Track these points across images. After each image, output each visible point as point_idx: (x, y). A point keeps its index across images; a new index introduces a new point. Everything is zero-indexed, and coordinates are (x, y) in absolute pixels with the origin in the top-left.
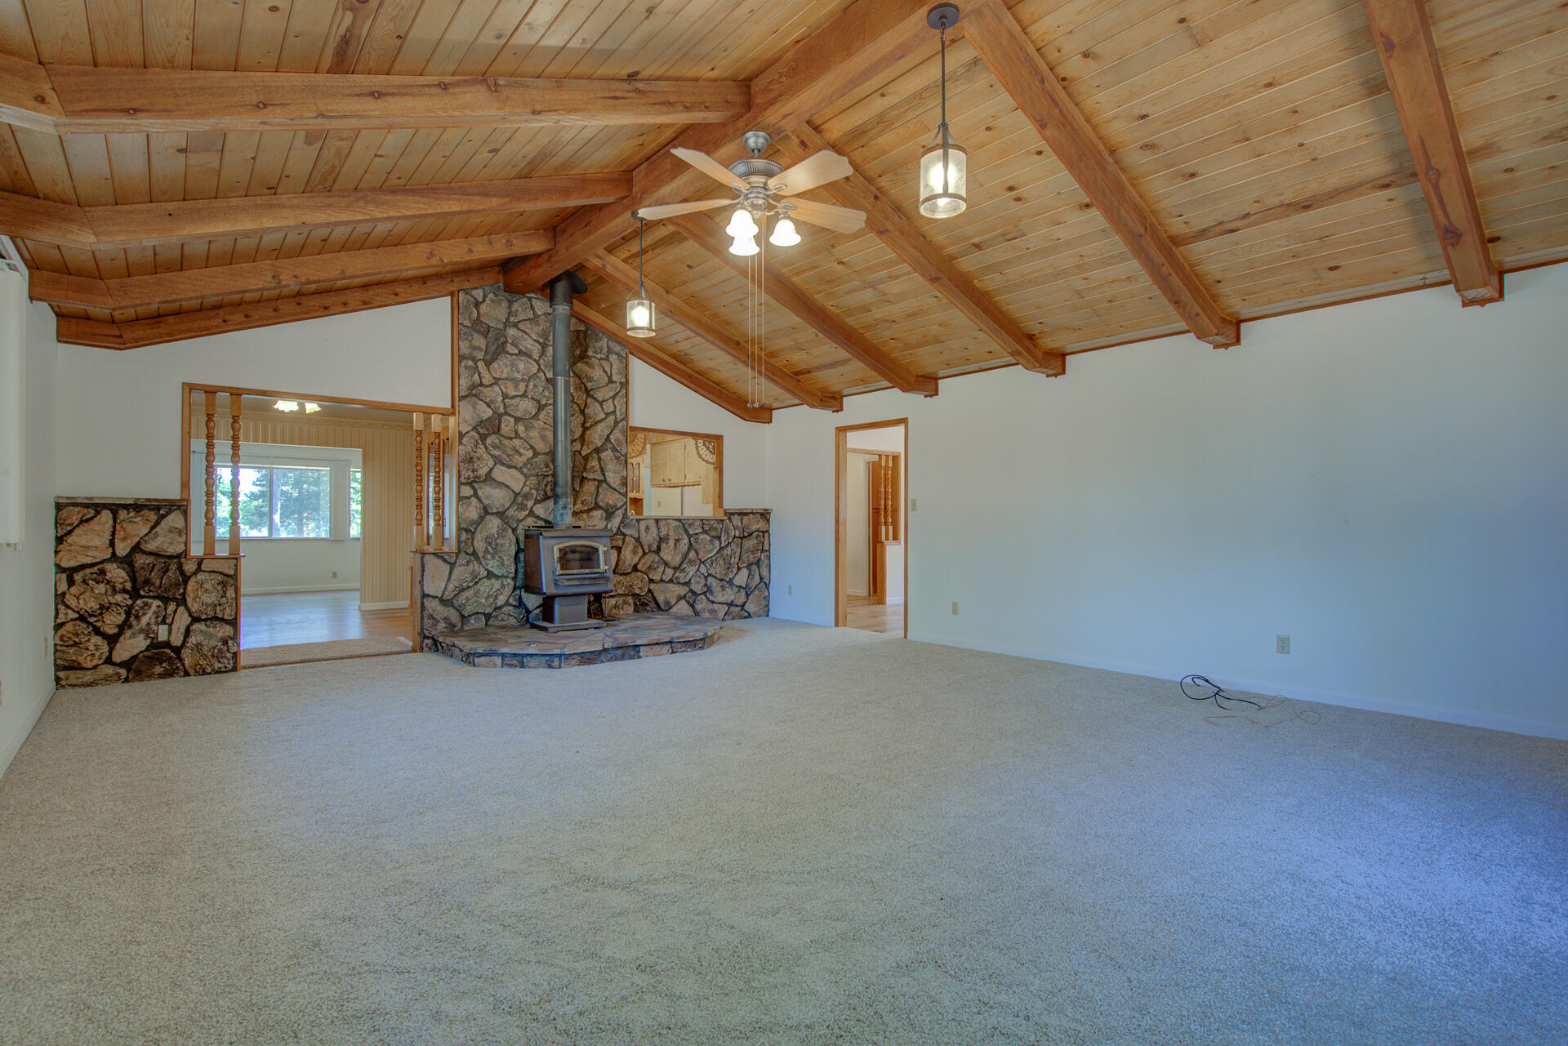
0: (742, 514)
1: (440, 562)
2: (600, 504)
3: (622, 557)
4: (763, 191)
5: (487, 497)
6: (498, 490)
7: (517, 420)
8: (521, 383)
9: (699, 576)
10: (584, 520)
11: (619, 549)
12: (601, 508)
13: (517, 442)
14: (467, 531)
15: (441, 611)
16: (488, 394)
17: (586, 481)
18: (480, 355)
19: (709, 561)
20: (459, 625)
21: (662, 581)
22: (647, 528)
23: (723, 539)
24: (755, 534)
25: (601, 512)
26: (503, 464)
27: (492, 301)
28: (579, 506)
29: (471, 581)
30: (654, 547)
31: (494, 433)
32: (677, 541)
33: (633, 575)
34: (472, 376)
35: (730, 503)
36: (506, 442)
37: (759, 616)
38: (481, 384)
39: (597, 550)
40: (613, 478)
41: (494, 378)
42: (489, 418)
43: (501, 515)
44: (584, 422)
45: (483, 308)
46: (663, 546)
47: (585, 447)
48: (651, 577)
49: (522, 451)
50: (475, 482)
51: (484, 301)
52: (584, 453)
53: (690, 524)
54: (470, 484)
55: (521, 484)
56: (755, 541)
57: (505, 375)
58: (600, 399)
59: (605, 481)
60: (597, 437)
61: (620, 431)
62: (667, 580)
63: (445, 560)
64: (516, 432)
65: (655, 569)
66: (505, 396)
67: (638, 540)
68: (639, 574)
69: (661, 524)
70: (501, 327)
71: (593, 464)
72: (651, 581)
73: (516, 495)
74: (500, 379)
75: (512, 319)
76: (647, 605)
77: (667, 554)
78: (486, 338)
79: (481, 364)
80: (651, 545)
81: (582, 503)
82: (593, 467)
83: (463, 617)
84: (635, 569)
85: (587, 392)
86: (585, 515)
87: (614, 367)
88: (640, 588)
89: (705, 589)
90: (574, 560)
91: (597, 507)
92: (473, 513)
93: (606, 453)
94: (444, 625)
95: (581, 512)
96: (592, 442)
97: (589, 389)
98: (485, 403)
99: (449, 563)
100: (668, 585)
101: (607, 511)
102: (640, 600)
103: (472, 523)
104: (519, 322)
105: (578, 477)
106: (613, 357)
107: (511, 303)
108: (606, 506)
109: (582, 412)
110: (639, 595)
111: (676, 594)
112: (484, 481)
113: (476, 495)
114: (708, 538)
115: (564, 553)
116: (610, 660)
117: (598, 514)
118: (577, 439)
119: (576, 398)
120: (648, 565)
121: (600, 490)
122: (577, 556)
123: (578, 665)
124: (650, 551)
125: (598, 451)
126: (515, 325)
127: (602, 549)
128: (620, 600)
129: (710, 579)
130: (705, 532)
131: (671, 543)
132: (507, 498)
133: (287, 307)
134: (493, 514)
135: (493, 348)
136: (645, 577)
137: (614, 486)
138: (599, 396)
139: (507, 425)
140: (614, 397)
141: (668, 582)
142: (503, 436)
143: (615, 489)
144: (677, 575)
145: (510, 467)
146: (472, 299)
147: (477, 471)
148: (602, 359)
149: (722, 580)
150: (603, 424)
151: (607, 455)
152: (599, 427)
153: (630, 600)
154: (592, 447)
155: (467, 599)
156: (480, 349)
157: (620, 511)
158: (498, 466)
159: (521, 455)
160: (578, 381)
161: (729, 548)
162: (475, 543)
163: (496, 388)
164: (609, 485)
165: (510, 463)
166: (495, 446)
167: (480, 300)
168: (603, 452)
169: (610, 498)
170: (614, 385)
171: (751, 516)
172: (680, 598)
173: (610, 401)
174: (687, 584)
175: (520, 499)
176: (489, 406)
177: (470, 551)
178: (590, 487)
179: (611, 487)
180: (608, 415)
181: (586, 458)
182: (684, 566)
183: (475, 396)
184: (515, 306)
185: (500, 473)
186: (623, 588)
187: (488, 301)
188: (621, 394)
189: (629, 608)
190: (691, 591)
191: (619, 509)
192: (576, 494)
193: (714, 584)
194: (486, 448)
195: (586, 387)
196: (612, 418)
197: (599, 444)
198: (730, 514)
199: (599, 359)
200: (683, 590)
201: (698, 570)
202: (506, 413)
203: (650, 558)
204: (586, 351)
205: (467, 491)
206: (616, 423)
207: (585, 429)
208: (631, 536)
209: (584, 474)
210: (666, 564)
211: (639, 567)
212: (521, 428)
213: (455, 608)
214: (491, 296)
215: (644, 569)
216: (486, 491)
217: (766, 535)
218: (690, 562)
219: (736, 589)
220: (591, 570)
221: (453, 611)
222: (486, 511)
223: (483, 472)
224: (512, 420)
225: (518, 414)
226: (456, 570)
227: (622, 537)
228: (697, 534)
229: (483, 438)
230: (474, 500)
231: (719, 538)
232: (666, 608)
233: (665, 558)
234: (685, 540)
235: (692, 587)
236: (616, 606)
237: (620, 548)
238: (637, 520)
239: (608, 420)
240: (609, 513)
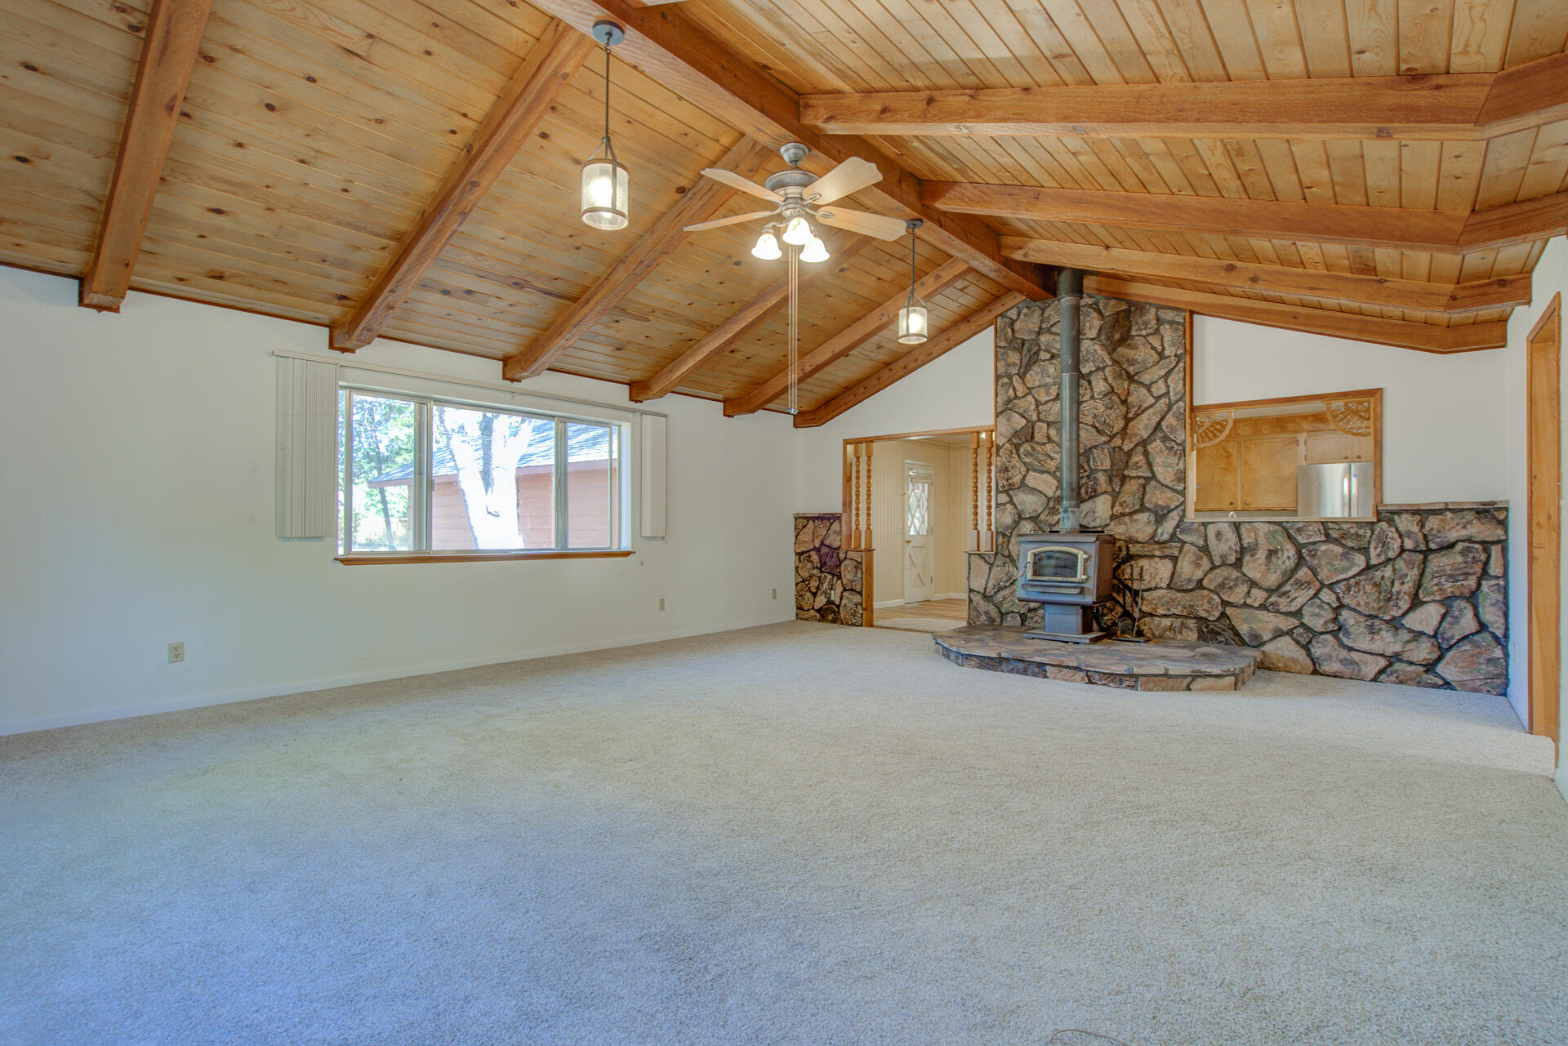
0: (1421, 513)
1: (982, 563)
2: (1147, 505)
3: (1178, 569)
5: (1020, 503)
6: (1030, 496)
7: (1049, 424)
8: (1053, 387)
9: (1319, 607)
10: (1125, 524)
11: (1174, 559)
12: (1148, 510)
13: (1049, 447)
14: (1004, 535)
15: (984, 606)
16: (1021, 405)
17: (1127, 480)
18: (1014, 371)
19: (1342, 586)
20: (998, 620)
21: (1245, 605)
22: (1219, 534)
23: (1373, 553)
24: (1460, 546)
25: (1147, 514)
26: (1035, 470)
27: (1026, 315)
28: (1118, 509)
29: (1007, 581)
30: (1232, 559)
31: (1027, 441)
32: (1272, 553)
33: (1195, 593)
34: (1007, 392)
35: (1393, 496)
36: (1038, 448)
37: (1475, 690)
38: (1016, 397)
39: (1076, 556)
40: (1164, 473)
41: (1028, 388)
42: (1023, 428)
43: (1034, 519)
44: (1127, 413)
45: (1017, 326)
46: (1247, 558)
47: (1126, 442)
48: (1225, 598)
49: (1052, 455)
50: (1011, 489)
51: (1018, 317)
52: (1126, 448)
53: (1299, 530)
54: (1006, 492)
55: (1054, 488)
56: (1460, 559)
57: (1037, 383)
58: (1147, 382)
59: (1154, 477)
60: (1141, 427)
61: (1174, 415)
62: (1256, 604)
63: (986, 561)
64: (1049, 437)
65: (1230, 588)
66: (1038, 404)
67: (1205, 549)
68: (1205, 592)
69: (1243, 529)
70: (1034, 337)
71: (1136, 459)
72: (1225, 604)
73: (1049, 499)
74: (1034, 388)
75: (1044, 326)
76: (1219, 634)
77: (1253, 568)
78: (1021, 353)
79: (1016, 379)
80: (1225, 556)
81: (1121, 505)
82: (1137, 463)
83: (1002, 615)
84: (1200, 585)
85: (1131, 378)
86: (1126, 519)
87: (1165, 339)
88: (1207, 611)
89: (1332, 627)
91: (1143, 508)
92: (1008, 518)
93: (1154, 445)
94: (984, 618)
95: (1123, 515)
96: (1135, 435)
97: (1132, 373)
98: (1019, 413)
99: (989, 563)
100: (1257, 612)
101: (1156, 514)
102: (1207, 627)
103: (1008, 527)
104: (1052, 326)
105: (1117, 476)
106: (1166, 330)
107: (1043, 310)
108: (1155, 507)
109: (1124, 402)
110: (1206, 619)
111: (1271, 626)
112: (1019, 488)
113: (1011, 502)
114: (1339, 550)
115: (1038, 559)
116: (1011, 671)
117: (1143, 517)
118: (1117, 433)
119: (1115, 387)
120: (1220, 580)
121: (1147, 489)
122: (1053, 562)
123: (978, 668)
124: (1224, 564)
125: (1144, 443)
126: (1049, 331)
127: (1081, 556)
128: (1177, 623)
129: (1345, 613)
130: (1328, 539)
131: (1261, 555)
132: (1040, 503)
134: (1026, 519)
135: (1025, 361)
136: (1215, 597)
137: (1164, 482)
138: (1146, 378)
139: (1041, 430)
140: (1166, 377)
141: (1257, 608)
142: (1037, 443)
143: (1167, 487)
144: (1273, 599)
145: (1043, 472)
146: (1008, 320)
147: (1011, 478)
148: (1148, 335)
149: (1371, 617)
150: (1150, 411)
151: (1156, 446)
152: (1145, 416)
153: (1192, 623)
154: (1136, 440)
155: (1005, 599)
156: (1014, 364)
157: (1175, 512)
158: (1031, 472)
159: (1052, 459)
160: (1117, 369)
161: (1389, 568)
162: (1010, 547)
163: (1030, 398)
164: (1159, 482)
165: (1042, 469)
166: (1027, 454)
167: (1015, 317)
168: (1150, 443)
169: (1158, 497)
170: (1167, 361)
171: (1449, 515)
172: (1278, 634)
173: (1161, 383)
174: (1298, 614)
175: (1051, 503)
176: (1023, 417)
177: (1007, 553)
178: (1132, 486)
179: (1163, 485)
180: (1158, 398)
181: (1129, 454)
182: (1287, 588)
183: (1011, 409)
184: (1048, 312)
185: (1033, 479)
186: (1180, 608)
187: (1022, 317)
188: (1177, 369)
189: (1190, 634)
190: (1302, 625)
191: (1173, 510)
192: (1115, 496)
193: (1352, 621)
194: (1019, 456)
195: (1127, 373)
196: (1163, 401)
197: (1145, 435)
198: (1387, 515)
199: (1144, 337)
200: (1286, 624)
201: (1316, 595)
202: (1039, 420)
203: (1221, 574)
204: (1129, 330)
205: (1003, 498)
206: (1170, 406)
207: (1128, 420)
208: (1192, 544)
209: (1126, 472)
210: (1253, 584)
211: (1205, 583)
212: (1052, 432)
213: (994, 605)
214: (1025, 311)
215: (1212, 587)
216: (1020, 497)
217: (1495, 550)
218: (1300, 584)
219: (1406, 636)
220: (1065, 579)
221: (992, 607)
222: (1020, 517)
223: (1017, 479)
224: (1045, 425)
225: (1051, 419)
226: (995, 570)
227: (1179, 545)
228: (1314, 543)
229: (1017, 447)
230: (1009, 506)
231: (1364, 551)
232: (1254, 643)
233: (1251, 574)
234: (1290, 551)
235: (1305, 620)
236: (1171, 628)
237: (1177, 558)
238: (1203, 523)
239: (1157, 405)
240: (1160, 516)
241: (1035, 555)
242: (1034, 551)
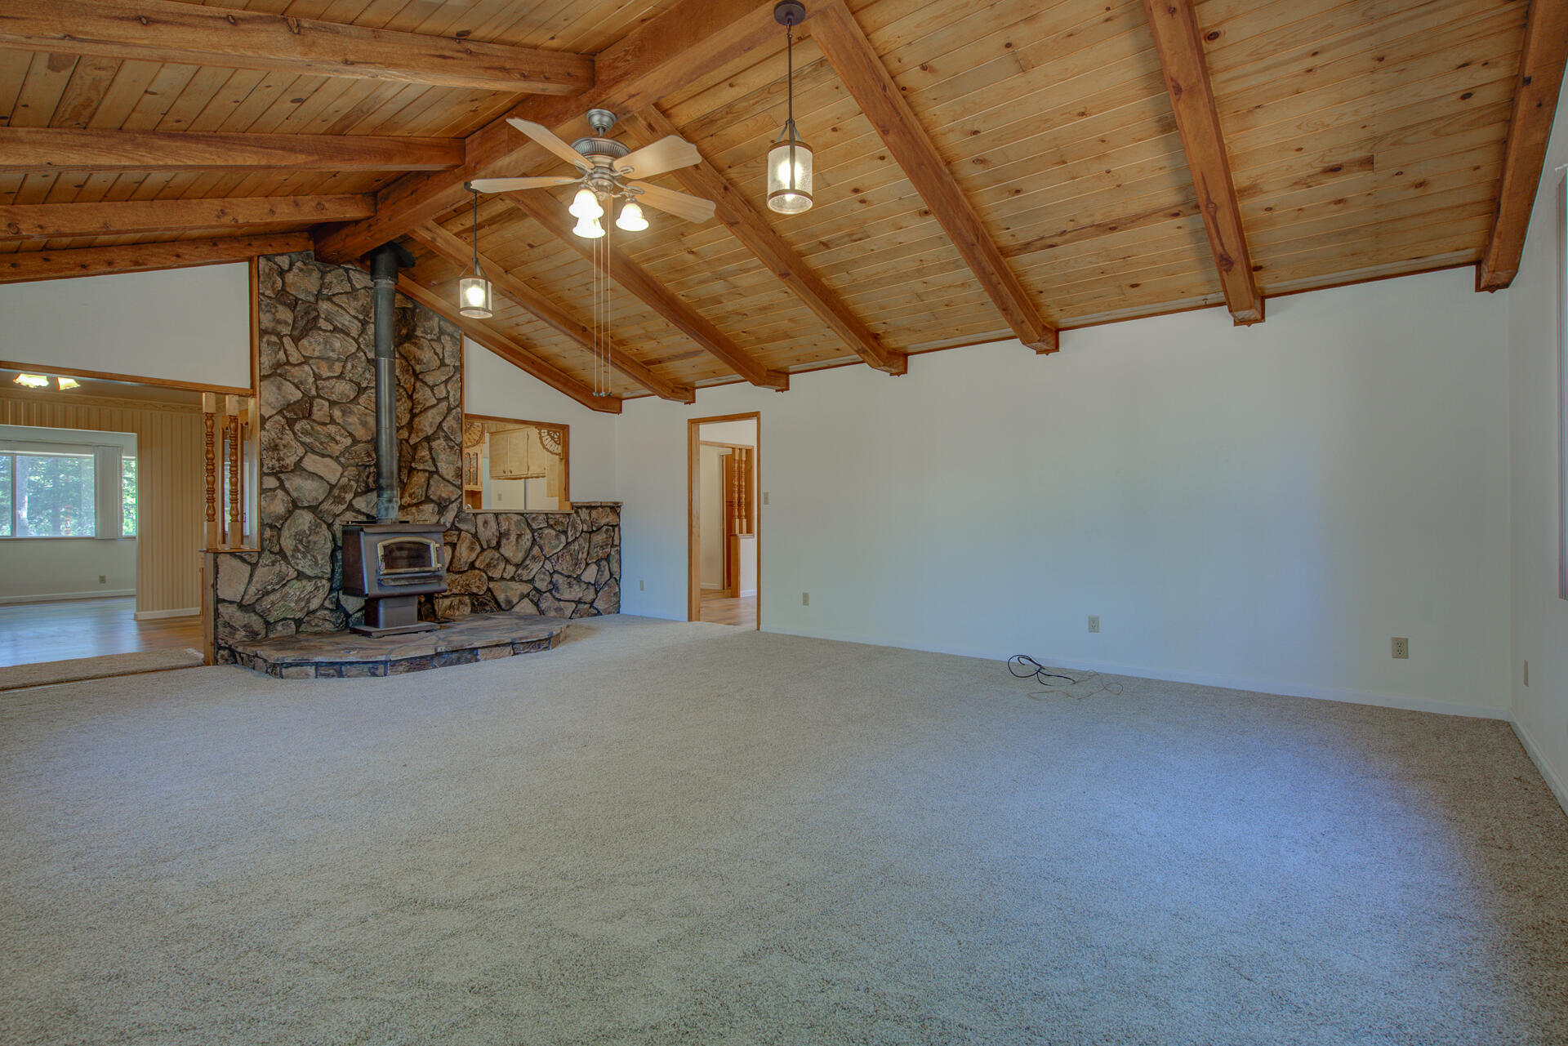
0: (590, 507)
1: (237, 563)
2: (431, 497)
3: (457, 554)
4: (608, 172)
5: (296, 490)
6: (309, 482)
7: (332, 403)
8: (337, 363)
9: (544, 573)
10: (413, 514)
11: (454, 546)
12: (432, 501)
13: (332, 429)
14: (272, 527)
15: (239, 618)
16: (296, 374)
17: (415, 472)
18: (286, 330)
19: (555, 557)
20: (263, 633)
21: (502, 578)
22: (486, 523)
23: (570, 533)
24: (604, 529)
25: (432, 505)
26: (314, 452)
27: (301, 270)
28: (407, 499)
29: (277, 584)
30: (494, 543)
31: (304, 418)
32: (519, 536)
33: (469, 573)
34: (277, 353)
35: (576, 496)
36: (319, 428)
37: (610, 613)
38: (288, 363)
39: (428, 547)
40: (446, 468)
41: (304, 356)
42: (298, 401)
43: (313, 509)
44: (412, 408)
45: (290, 277)
46: (504, 541)
47: (413, 435)
48: (490, 574)
49: (338, 438)
50: (282, 472)
51: (290, 269)
52: (412, 442)
53: (534, 518)
54: (275, 474)
55: (338, 475)
56: (605, 536)
57: (317, 354)
58: (431, 383)
59: (437, 472)
60: (427, 424)
61: (454, 418)
62: (508, 578)
63: (244, 561)
64: (331, 417)
65: (495, 566)
66: (317, 377)
67: (475, 536)
68: (477, 572)
69: (501, 518)
70: (312, 299)
71: (423, 454)
72: (491, 579)
73: (332, 487)
74: (312, 358)
75: (325, 292)
76: (486, 604)
77: (508, 550)
78: (293, 311)
79: (287, 341)
80: (490, 540)
81: (410, 496)
82: (424, 457)
83: (267, 623)
84: (472, 566)
85: (416, 375)
86: (414, 509)
87: (447, 349)
88: (478, 587)
89: (551, 587)
90: (401, 558)
91: (428, 500)
92: (279, 506)
93: (438, 442)
94: (244, 633)
95: (409, 505)
96: (422, 430)
97: (418, 372)
98: (293, 383)
99: (249, 563)
100: (510, 583)
101: (439, 505)
102: (478, 600)
103: (278, 518)
104: (334, 295)
105: (406, 468)
106: (446, 339)
107: (323, 274)
108: (439, 499)
109: (410, 397)
110: (477, 594)
111: (518, 592)
112: (292, 471)
113: (282, 486)
114: (553, 533)
115: (388, 550)
116: (444, 665)
117: (429, 508)
118: (404, 426)
119: (402, 381)
120: (487, 561)
121: (432, 482)
122: (405, 553)
123: (407, 671)
124: (489, 547)
125: (428, 439)
126: (329, 299)
127: (433, 546)
128: (456, 601)
129: (556, 576)
130: (550, 526)
131: (513, 538)
132: (321, 491)
133: (33, 263)
134: (304, 508)
135: (302, 323)
136: (484, 575)
137: (447, 477)
138: (430, 380)
139: (320, 410)
140: (446, 382)
141: (509, 580)
142: (314, 421)
143: (448, 481)
144: (520, 572)
145: (323, 456)
146: (276, 267)
147: (283, 460)
148: (432, 340)
149: (569, 577)
150: (434, 411)
151: (439, 444)
152: (430, 413)
153: (467, 599)
154: (422, 435)
155: (273, 604)
156: (286, 323)
157: (454, 504)
158: (309, 454)
159: (337, 443)
160: (405, 363)
161: (576, 543)
162: (282, 541)
163: (307, 368)
164: (441, 477)
165: (325, 452)
166: (305, 433)
167: (286, 267)
168: (434, 440)
169: (442, 490)
170: (447, 369)
171: (600, 509)
172: (523, 596)
173: (442, 386)
174: (531, 581)
175: (336, 492)
176: (298, 388)
177: (276, 549)
178: (419, 479)
179: (444, 479)
180: (439, 400)
181: (415, 447)
182: (527, 562)
183: (280, 375)
184: (329, 278)
185: (312, 463)
186: (459, 588)
187: (295, 270)
188: (454, 378)
189: (466, 609)
190: (535, 589)
191: (453, 502)
192: (403, 486)
193: (561, 581)
194: (295, 434)
195: (414, 370)
196: (444, 404)
197: (430, 432)
198: (577, 508)
199: (429, 341)
200: (525, 588)
201: (543, 566)
202: (319, 396)
203: (489, 554)
204: (414, 330)
205: (271, 482)
206: (449, 410)
207: (413, 416)
208: (467, 531)
209: (413, 465)
210: (507, 561)
211: (477, 564)
212: (337, 413)
213: (257, 614)
214: (299, 264)
215: (482, 567)
216: (294, 483)
217: (617, 529)
218: (534, 558)
219: (584, 586)
220: (422, 569)
221: (254, 617)
222: (295, 505)
223: (291, 460)
224: (327, 404)
225: (334, 397)
226: (260, 572)
227: (457, 533)
228: (541, 529)
229: (291, 423)
230: (280, 493)
231: (565, 532)
232: (508, 608)
233: (506, 555)
234: (529, 536)
235: (536, 585)
236: (451, 607)
237: (455, 544)
238: (474, 514)
239: (440, 406)
240: (442, 507)
241: (385, 547)
242: (386, 543)
